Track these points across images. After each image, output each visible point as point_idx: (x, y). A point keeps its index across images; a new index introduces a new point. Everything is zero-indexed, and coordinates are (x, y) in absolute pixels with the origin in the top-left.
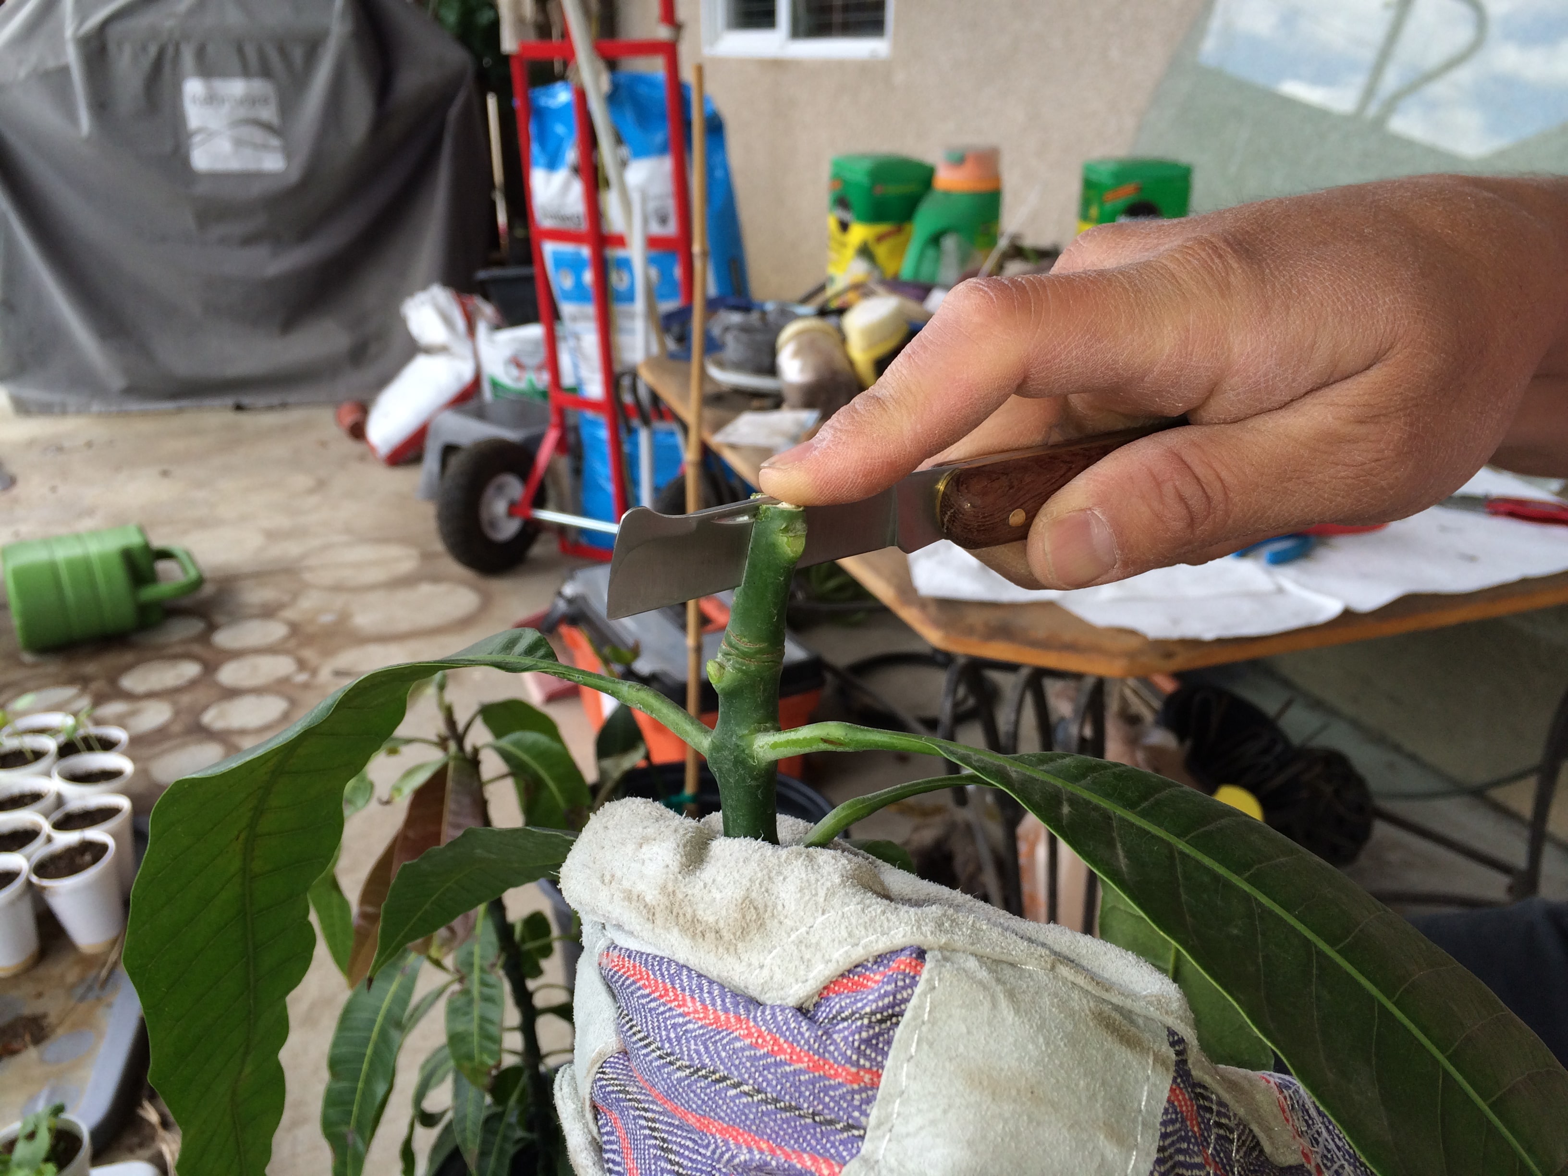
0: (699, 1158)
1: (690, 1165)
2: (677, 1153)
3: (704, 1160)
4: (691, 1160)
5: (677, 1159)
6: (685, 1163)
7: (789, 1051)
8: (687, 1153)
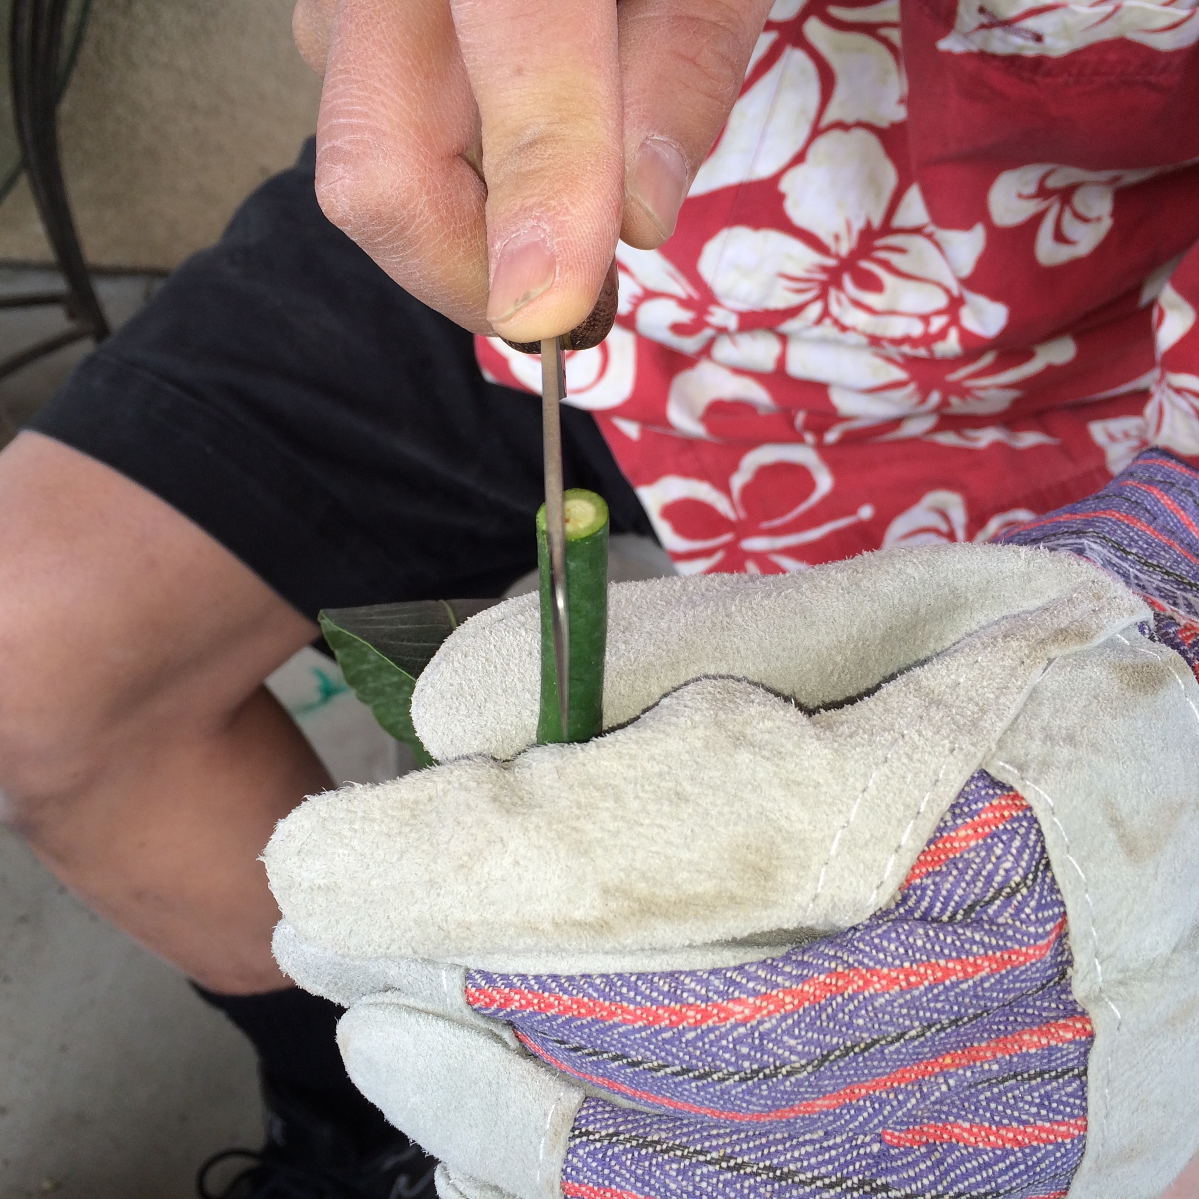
0: (833, 1153)
1: (830, 1167)
2: (803, 1170)
3: (841, 1150)
4: (825, 1163)
5: (809, 1175)
6: (823, 1170)
7: (958, 967)
8: (813, 1160)
